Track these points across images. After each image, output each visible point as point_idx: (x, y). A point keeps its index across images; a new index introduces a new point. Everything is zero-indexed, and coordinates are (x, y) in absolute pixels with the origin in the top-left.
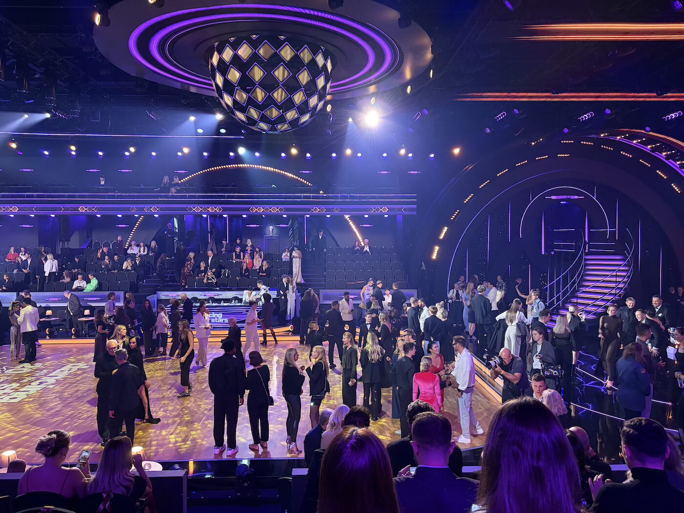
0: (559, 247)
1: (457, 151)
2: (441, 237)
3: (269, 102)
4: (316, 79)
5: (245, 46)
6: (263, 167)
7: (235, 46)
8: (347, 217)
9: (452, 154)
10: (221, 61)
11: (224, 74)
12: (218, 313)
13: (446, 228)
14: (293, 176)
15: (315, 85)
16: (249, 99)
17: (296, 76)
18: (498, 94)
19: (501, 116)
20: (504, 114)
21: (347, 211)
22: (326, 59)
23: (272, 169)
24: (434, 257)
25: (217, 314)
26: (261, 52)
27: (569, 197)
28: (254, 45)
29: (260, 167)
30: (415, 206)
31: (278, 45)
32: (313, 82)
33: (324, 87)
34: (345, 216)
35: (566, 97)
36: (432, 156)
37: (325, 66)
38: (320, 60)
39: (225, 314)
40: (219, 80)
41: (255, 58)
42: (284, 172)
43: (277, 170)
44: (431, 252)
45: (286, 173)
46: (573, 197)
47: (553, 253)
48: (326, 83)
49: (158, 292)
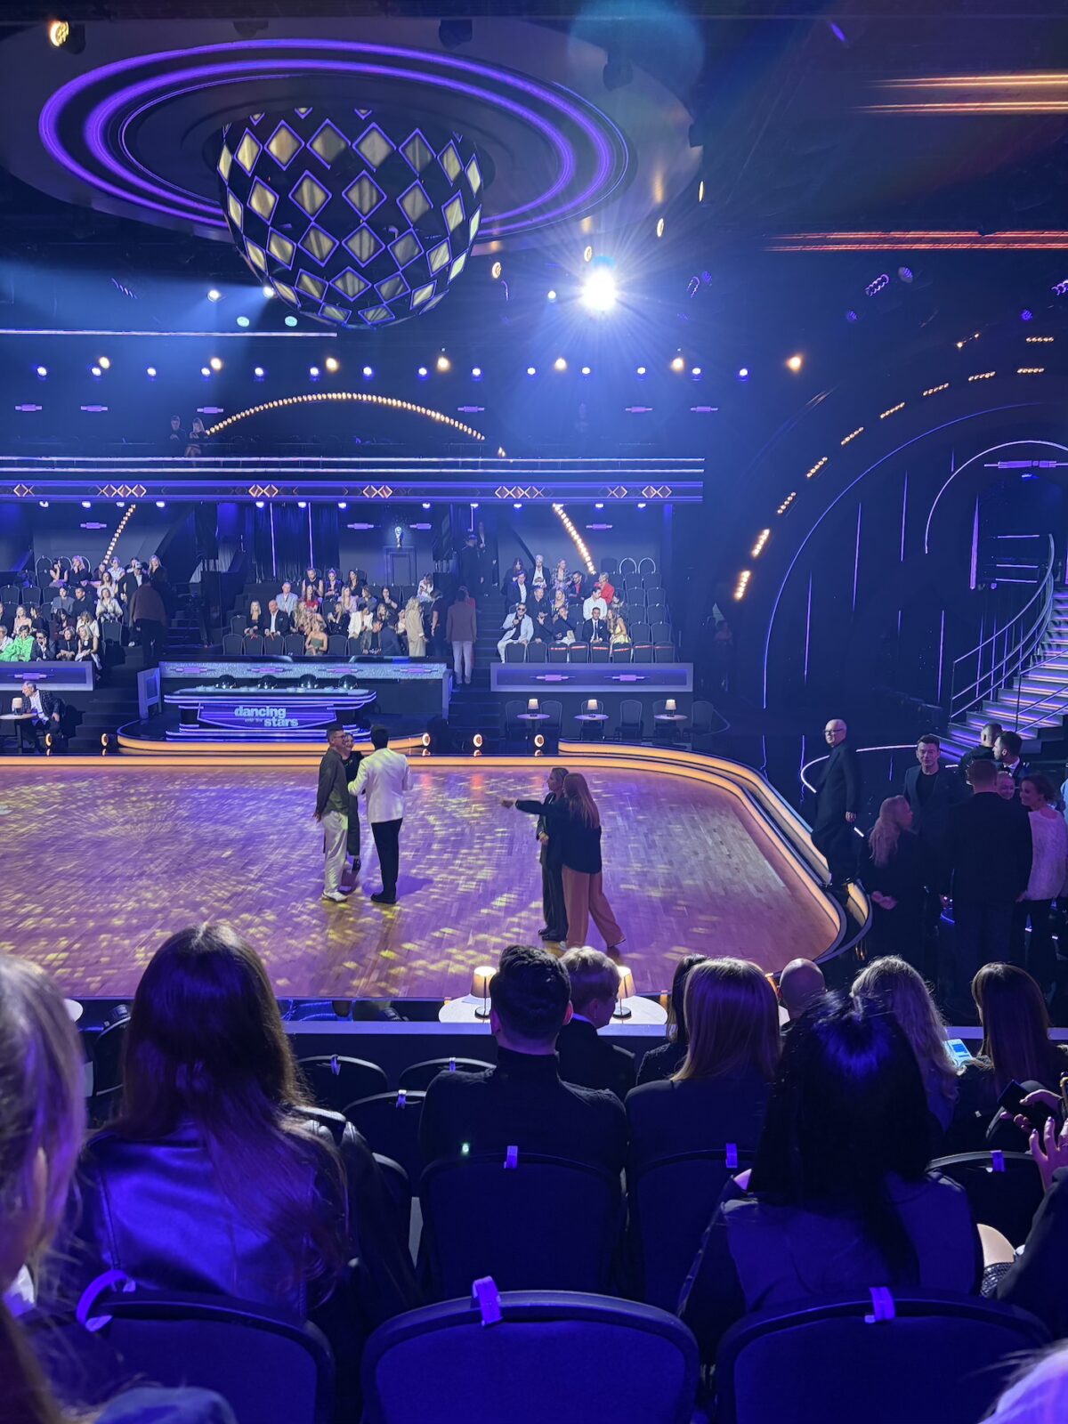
0: (1006, 573)
1: (795, 363)
2: (756, 552)
3: (341, 261)
4: (443, 207)
5: (284, 134)
6: (380, 399)
7: (262, 137)
8: (558, 508)
9: (788, 371)
10: (236, 167)
11: (244, 199)
12: (278, 708)
13: (767, 532)
14: (443, 418)
15: (443, 223)
16: (298, 252)
17: (398, 201)
18: (861, 235)
19: (877, 285)
20: (884, 280)
21: (558, 495)
22: (465, 163)
23: (399, 403)
24: (739, 594)
25: (275, 710)
26: (318, 146)
27: (1035, 463)
28: (304, 131)
29: (375, 398)
30: (700, 485)
31: (354, 130)
32: (435, 217)
33: (465, 225)
34: (554, 505)
35: (1015, 240)
36: (744, 372)
37: (463, 178)
38: (452, 165)
39: (291, 711)
40: (235, 211)
41: (304, 161)
42: (423, 410)
43: (409, 406)
44: (734, 584)
45: (429, 412)
46: (1043, 464)
47: (993, 586)
48: (468, 215)
49: (161, 663)
